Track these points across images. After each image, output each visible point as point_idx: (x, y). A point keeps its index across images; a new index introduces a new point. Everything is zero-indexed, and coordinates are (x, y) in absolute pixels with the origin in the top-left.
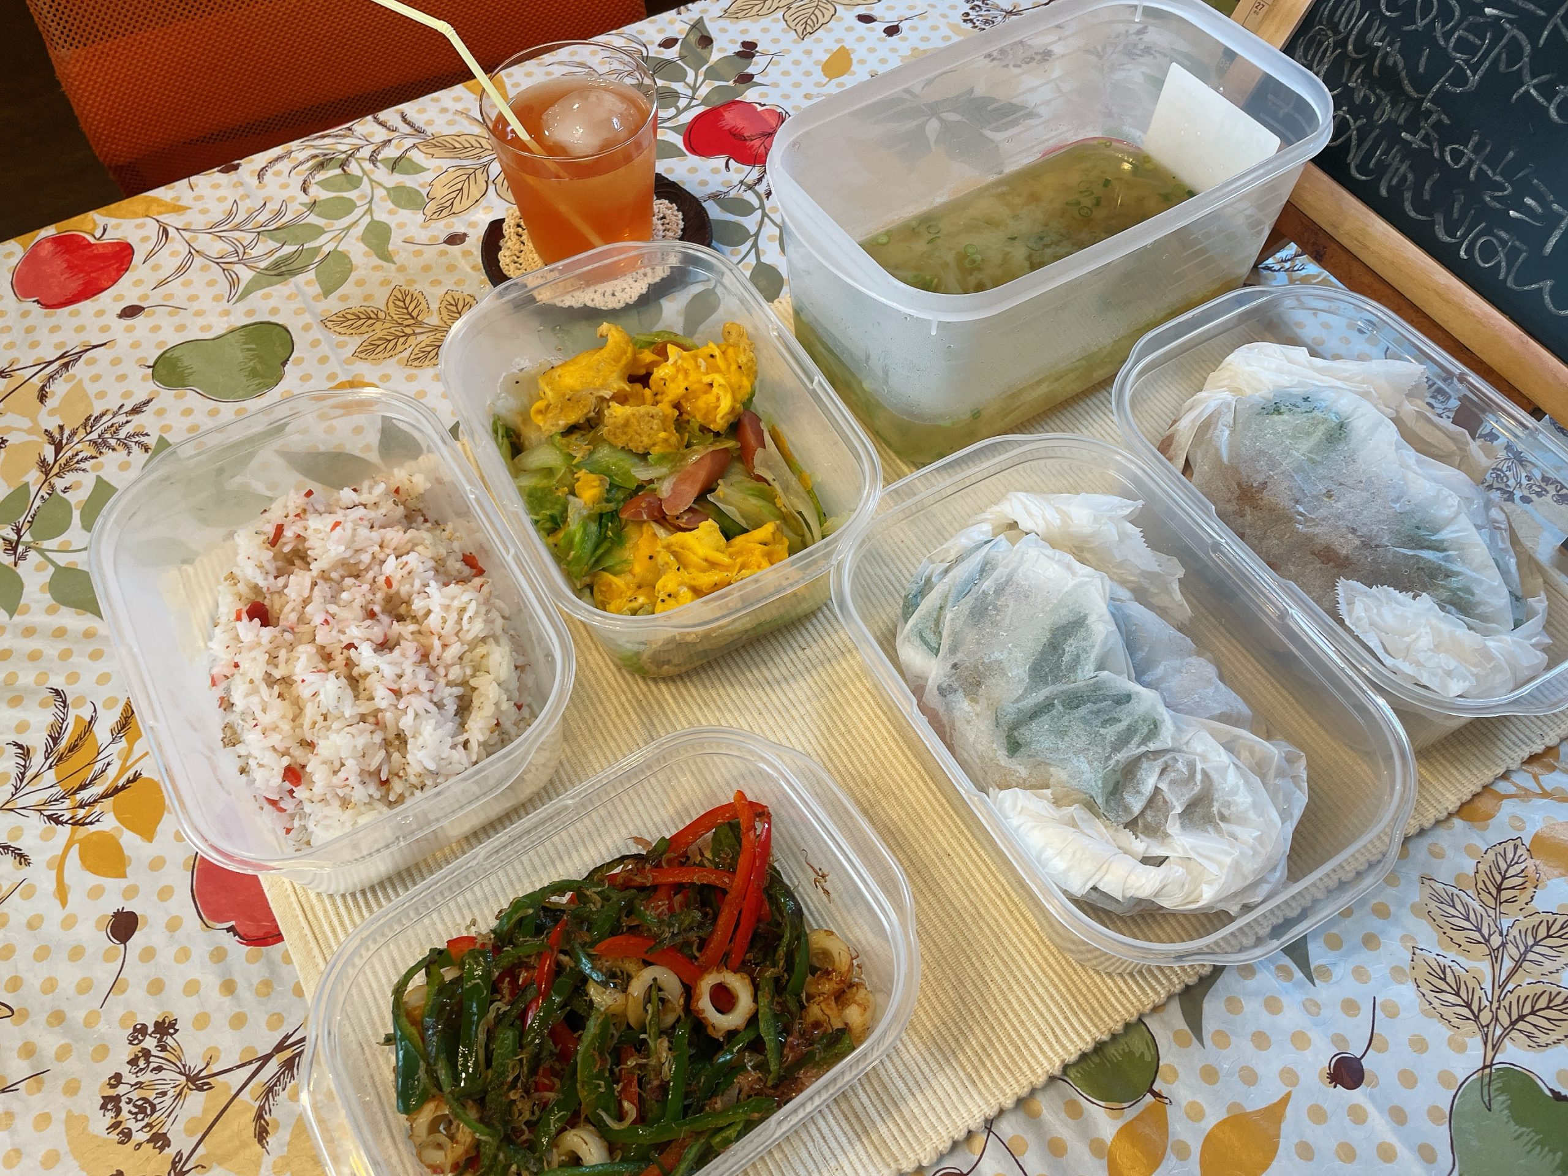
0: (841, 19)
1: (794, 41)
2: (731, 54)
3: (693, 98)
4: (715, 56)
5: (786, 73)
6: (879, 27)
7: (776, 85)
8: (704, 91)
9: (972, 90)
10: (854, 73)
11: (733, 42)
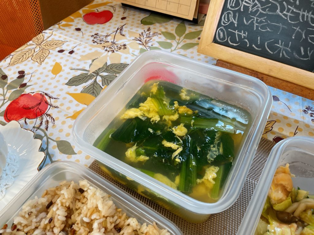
0: (52, 54)
1: (38, 66)
2: (15, 78)
3: (4, 100)
4: (9, 81)
5: (39, 79)
6: (66, 53)
7: (36, 84)
8: (8, 95)
9: (106, 63)
10: (64, 70)
11: (15, 73)
